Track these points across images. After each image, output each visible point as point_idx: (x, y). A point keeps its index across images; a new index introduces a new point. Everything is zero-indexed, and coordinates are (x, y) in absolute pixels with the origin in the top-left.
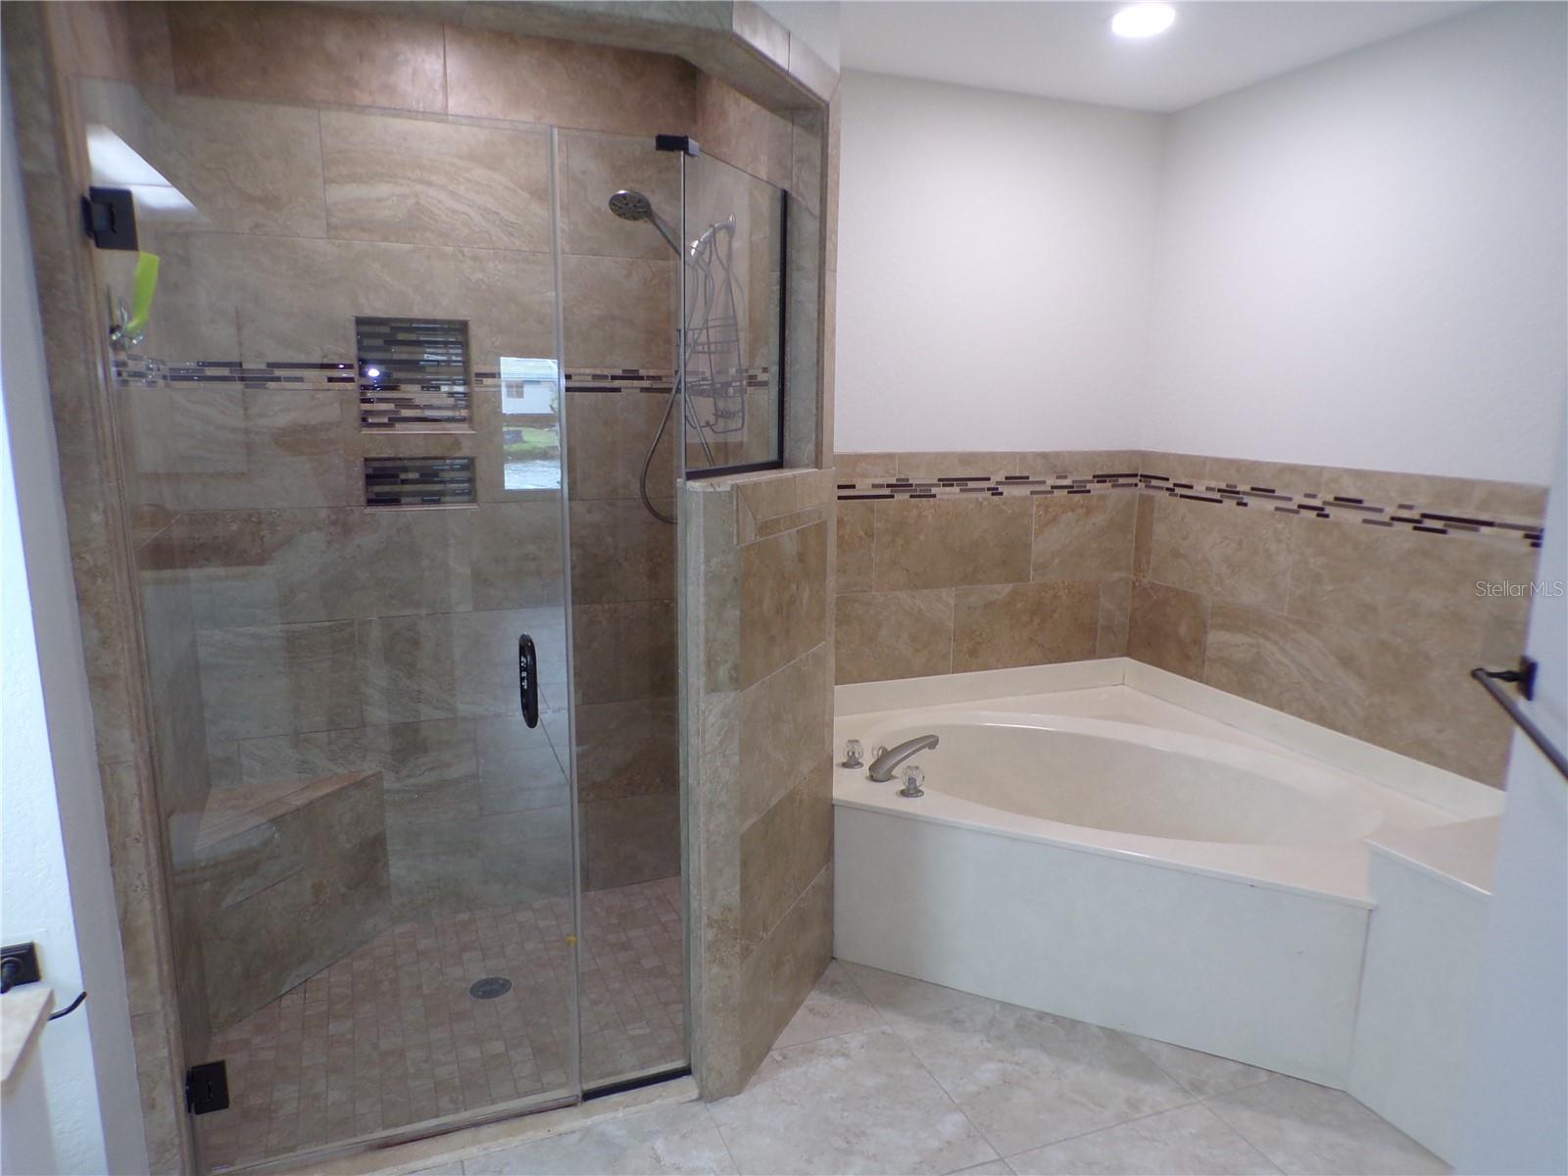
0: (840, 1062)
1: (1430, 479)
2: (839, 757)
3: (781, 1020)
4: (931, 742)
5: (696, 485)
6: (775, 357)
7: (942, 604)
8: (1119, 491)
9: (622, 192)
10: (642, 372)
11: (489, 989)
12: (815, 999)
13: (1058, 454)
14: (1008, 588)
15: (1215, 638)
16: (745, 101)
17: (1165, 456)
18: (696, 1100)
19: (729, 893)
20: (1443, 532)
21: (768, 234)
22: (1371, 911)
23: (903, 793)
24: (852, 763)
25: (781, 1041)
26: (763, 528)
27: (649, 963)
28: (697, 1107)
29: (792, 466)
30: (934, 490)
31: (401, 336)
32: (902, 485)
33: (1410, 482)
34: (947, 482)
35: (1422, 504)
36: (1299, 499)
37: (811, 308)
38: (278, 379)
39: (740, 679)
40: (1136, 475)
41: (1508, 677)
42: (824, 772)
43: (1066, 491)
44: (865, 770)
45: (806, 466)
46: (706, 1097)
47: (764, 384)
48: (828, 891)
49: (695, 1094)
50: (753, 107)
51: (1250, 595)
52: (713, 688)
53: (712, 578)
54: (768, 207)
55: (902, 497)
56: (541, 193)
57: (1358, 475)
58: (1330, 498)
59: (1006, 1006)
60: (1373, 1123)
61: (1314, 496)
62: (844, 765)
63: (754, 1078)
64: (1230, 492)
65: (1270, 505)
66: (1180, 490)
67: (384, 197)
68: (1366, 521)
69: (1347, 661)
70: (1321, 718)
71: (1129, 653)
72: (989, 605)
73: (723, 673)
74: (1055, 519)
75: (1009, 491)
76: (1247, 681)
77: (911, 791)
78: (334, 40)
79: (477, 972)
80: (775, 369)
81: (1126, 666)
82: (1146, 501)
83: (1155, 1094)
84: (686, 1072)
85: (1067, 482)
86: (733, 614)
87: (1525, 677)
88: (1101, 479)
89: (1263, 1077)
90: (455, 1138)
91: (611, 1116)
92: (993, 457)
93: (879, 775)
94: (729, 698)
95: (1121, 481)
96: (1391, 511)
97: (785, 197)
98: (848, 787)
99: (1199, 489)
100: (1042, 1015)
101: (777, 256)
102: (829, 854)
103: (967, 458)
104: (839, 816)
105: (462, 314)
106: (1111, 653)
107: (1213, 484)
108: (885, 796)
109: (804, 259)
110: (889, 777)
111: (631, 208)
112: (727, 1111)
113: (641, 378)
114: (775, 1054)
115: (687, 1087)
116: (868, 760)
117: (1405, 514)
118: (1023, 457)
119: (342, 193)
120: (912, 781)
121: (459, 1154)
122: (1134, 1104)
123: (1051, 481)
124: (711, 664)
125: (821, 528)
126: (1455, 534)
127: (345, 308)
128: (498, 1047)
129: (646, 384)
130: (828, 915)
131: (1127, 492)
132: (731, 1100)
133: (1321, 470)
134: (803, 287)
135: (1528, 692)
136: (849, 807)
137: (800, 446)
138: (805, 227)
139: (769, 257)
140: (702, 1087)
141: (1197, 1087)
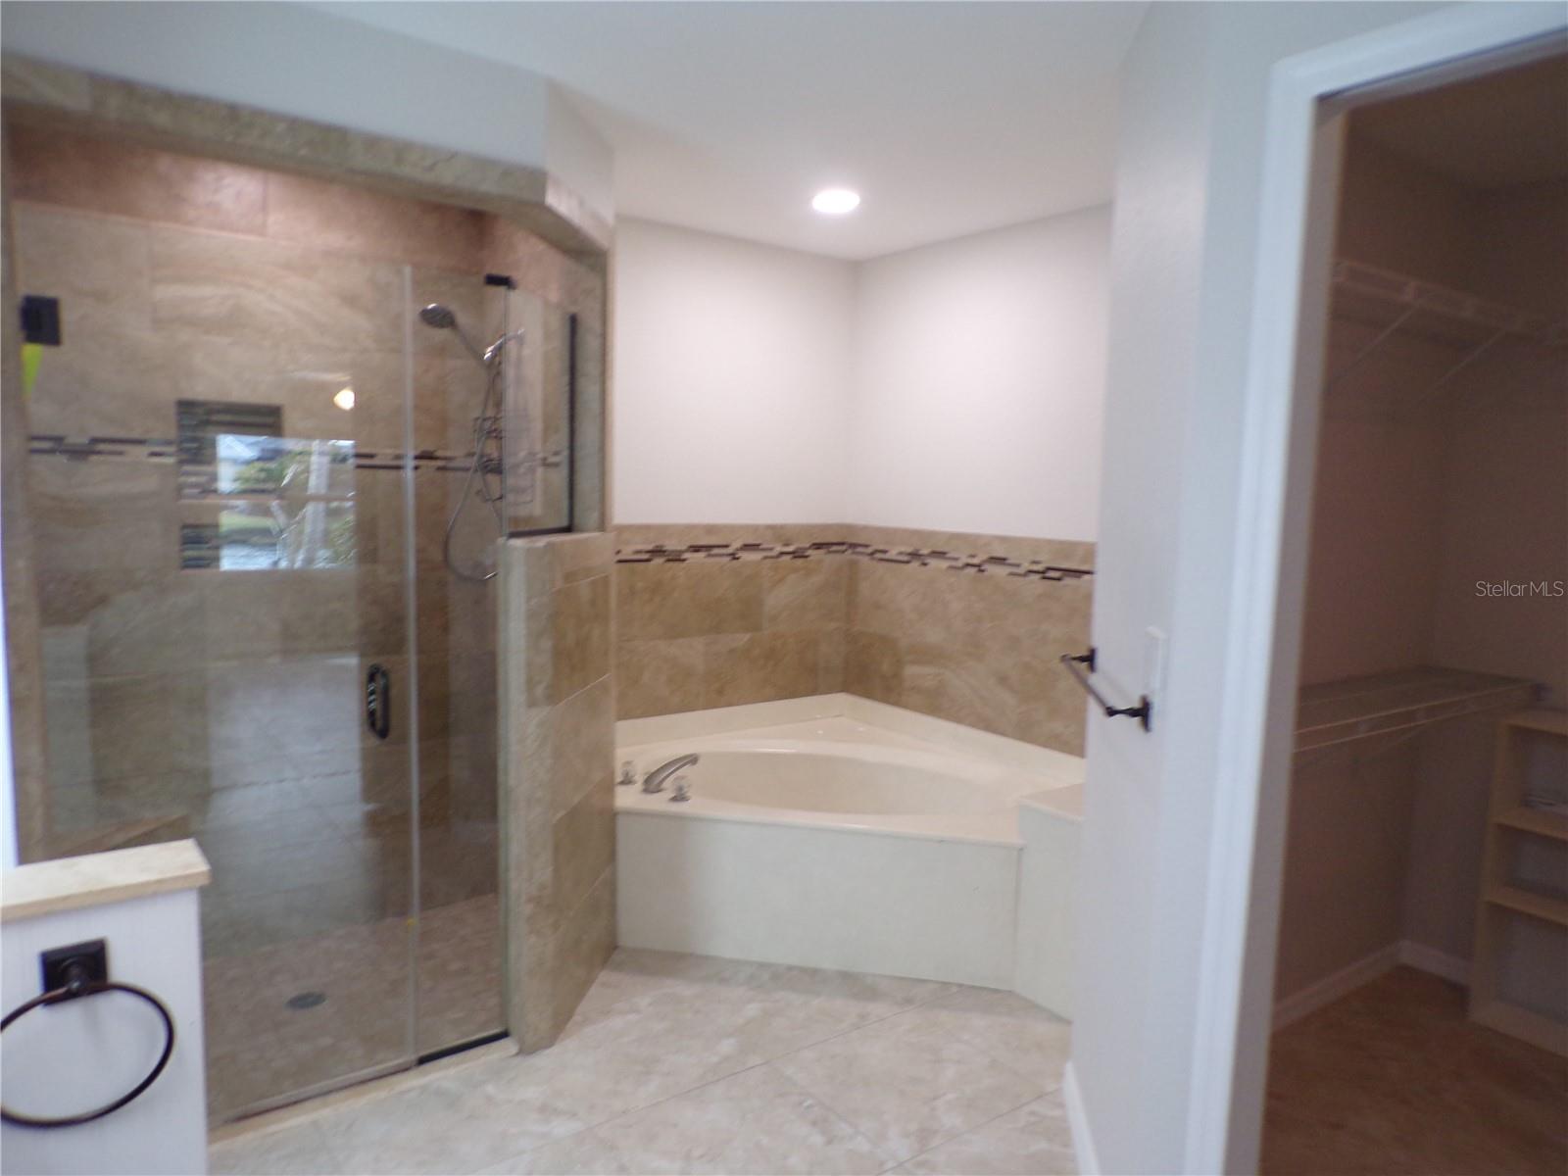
0: (632, 1017)
1: (1049, 542)
2: (619, 778)
3: (580, 991)
4: (692, 759)
5: (518, 543)
6: (565, 443)
7: (693, 651)
8: (831, 556)
9: (431, 306)
10: (439, 453)
11: (305, 1001)
12: (604, 976)
13: (782, 527)
14: (747, 636)
15: (911, 671)
16: (534, 240)
17: (865, 528)
18: (517, 1054)
19: (543, 872)
20: (1059, 579)
21: (559, 344)
22: (1021, 849)
23: (674, 799)
24: (627, 781)
25: (580, 1009)
26: (569, 577)
27: (454, 966)
28: (519, 1059)
29: (582, 531)
30: (686, 555)
31: (215, 418)
32: (658, 552)
33: (1036, 544)
34: (696, 549)
35: (1046, 560)
36: (965, 560)
37: (595, 406)
38: (99, 453)
39: (553, 696)
40: (842, 544)
41: (1082, 659)
42: (608, 787)
43: (790, 556)
44: (639, 785)
45: (594, 530)
46: (525, 1051)
47: (556, 465)
48: (612, 886)
49: (514, 1049)
50: (541, 247)
51: (934, 635)
52: (532, 703)
53: (531, 616)
54: (558, 325)
55: (658, 561)
56: (350, 300)
57: (1003, 539)
58: (985, 557)
59: (762, 966)
60: (1031, 1008)
61: (973, 556)
62: (622, 783)
63: (562, 1035)
64: (915, 555)
65: (944, 564)
66: (878, 555)
67: (208, 297)
68: (1012, 574)
69: (1003, 680)
70: (987, 725)
71: (843, 690)
72: (732, 651)
73: (540, 691)
74: (781, 580)
75: (748, 557)
76: (935, 704)
77: (680, 797)
78: (164, 163)
79: (291, 991)
80: (566, 453)
81: (842, 700)
82: (853, 564)
83: (876, 1009)
84: (504, 1035)
85: (791, 549)
86: (547, 644)
87: (1090, 659)
88: (818, 546)
89: (954, 989)
90: (308, 1105)
91: (445, 1074)
92: (733, 529)
93: (652, 787)
94: (542, 713)
95: (834, 548)
96: (1026, 566)
97: (573, 322)
98: (627, 798)
99: (892, 554)
100: (790, 968)
101: (566, 364)
102: (612, 856)
103: (711, 529)
104: (622, 823)
105: (275, 400)
106: (830, 690)
107: (903, 549)
108: (658, 803)
109: (588, 367)
110: (658, 790)
111: (438, 319)
112: (544, 1060)
113: (436, 458)
114: (577, 1018)
115: (508, 1046)
116: (640, 779)
117: (1035, 568)
118: (755, 529)
119: (166, 292)
120: (680, 789)
121: (314, 1116)
122: (863, 1017)
123: (779, 549)
124: (530, 684)
125: (605, 581)
126: (1069, 581)
127: (167, 392)
128: (326, 1041)
129: (440, 463)
130: (613, 909)
131: (838, 557)
132: (547, 1051)
133: (978, 537)
134: (588, 390)
135: (1092, 668)
136: (629, 813)
137: (587, 515)
138: (589, 343)
139: (560, 365)
140: (521, 1042)
141: (908, 1001)
